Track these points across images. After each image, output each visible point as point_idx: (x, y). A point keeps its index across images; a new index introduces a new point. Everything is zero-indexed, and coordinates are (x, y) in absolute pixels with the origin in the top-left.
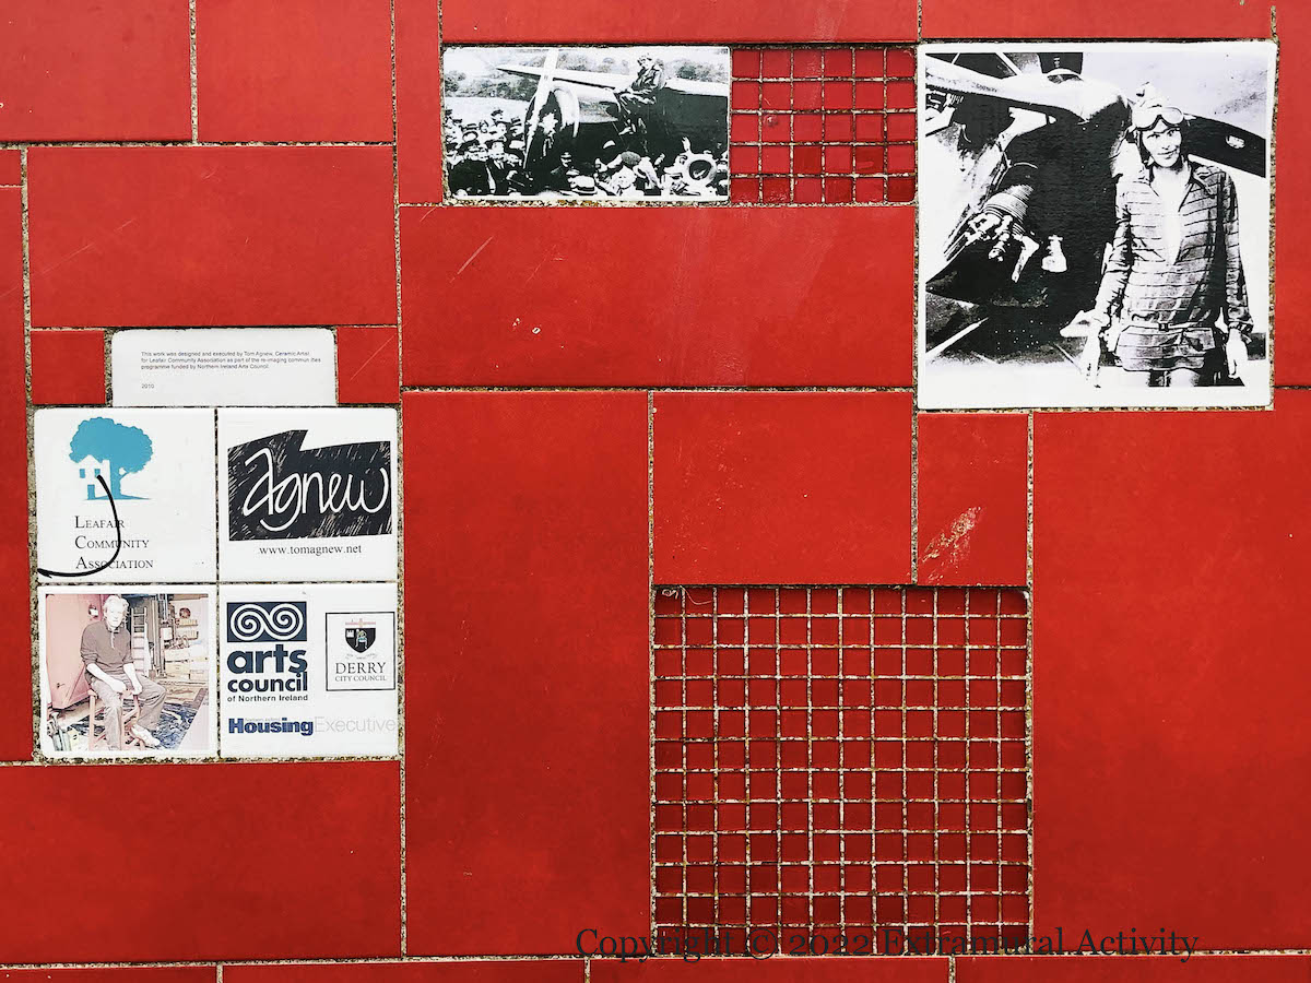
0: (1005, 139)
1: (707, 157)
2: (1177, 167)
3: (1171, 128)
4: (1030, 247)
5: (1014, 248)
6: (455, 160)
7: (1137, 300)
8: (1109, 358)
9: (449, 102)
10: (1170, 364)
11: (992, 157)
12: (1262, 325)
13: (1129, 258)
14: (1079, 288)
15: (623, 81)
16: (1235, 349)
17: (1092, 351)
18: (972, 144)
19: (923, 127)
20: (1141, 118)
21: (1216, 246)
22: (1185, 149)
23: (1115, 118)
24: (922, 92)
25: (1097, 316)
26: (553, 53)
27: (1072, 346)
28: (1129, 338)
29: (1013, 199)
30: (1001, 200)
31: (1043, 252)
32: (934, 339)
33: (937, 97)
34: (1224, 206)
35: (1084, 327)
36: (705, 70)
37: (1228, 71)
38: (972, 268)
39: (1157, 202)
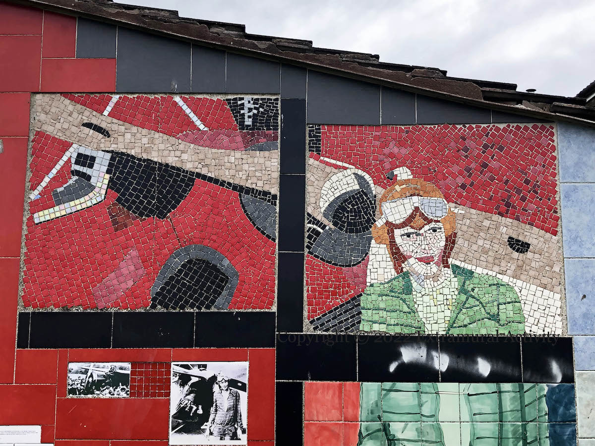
0: (190, 383)
1: (125, 387)
2: (227, 390)
3: (226, 381)
4: (195, 408)
5: (191, 408)
6: (70, 387)
7: (218, 420)
8: (211, 434)
9: (69, 375)
10: (225, 435)
11: (187, 387)
12: (245, 426)
13: (216, 410)
14: (205, 418)
15: (107, 370)
16: (239, 432)
17: (208, 432)
18: (183, 385)
19: (172, 381)
20: (219, 379)
21: (235, 408)
22: (229, 386)
23: (214, 379)
24: (172, 373)
25: (209, 424)
26: (92, 364)
27: (204, 431)
28: (216, 429)
29: (191, 397)
30: (188, 397)
31: (197, 409)
32: (173, 429)
33: (175, 374)
34: (237, 399)
35: (206, 426)
36: (125, 368)
37: (239, 369)
38: (182, 412)
39: (222, 398)
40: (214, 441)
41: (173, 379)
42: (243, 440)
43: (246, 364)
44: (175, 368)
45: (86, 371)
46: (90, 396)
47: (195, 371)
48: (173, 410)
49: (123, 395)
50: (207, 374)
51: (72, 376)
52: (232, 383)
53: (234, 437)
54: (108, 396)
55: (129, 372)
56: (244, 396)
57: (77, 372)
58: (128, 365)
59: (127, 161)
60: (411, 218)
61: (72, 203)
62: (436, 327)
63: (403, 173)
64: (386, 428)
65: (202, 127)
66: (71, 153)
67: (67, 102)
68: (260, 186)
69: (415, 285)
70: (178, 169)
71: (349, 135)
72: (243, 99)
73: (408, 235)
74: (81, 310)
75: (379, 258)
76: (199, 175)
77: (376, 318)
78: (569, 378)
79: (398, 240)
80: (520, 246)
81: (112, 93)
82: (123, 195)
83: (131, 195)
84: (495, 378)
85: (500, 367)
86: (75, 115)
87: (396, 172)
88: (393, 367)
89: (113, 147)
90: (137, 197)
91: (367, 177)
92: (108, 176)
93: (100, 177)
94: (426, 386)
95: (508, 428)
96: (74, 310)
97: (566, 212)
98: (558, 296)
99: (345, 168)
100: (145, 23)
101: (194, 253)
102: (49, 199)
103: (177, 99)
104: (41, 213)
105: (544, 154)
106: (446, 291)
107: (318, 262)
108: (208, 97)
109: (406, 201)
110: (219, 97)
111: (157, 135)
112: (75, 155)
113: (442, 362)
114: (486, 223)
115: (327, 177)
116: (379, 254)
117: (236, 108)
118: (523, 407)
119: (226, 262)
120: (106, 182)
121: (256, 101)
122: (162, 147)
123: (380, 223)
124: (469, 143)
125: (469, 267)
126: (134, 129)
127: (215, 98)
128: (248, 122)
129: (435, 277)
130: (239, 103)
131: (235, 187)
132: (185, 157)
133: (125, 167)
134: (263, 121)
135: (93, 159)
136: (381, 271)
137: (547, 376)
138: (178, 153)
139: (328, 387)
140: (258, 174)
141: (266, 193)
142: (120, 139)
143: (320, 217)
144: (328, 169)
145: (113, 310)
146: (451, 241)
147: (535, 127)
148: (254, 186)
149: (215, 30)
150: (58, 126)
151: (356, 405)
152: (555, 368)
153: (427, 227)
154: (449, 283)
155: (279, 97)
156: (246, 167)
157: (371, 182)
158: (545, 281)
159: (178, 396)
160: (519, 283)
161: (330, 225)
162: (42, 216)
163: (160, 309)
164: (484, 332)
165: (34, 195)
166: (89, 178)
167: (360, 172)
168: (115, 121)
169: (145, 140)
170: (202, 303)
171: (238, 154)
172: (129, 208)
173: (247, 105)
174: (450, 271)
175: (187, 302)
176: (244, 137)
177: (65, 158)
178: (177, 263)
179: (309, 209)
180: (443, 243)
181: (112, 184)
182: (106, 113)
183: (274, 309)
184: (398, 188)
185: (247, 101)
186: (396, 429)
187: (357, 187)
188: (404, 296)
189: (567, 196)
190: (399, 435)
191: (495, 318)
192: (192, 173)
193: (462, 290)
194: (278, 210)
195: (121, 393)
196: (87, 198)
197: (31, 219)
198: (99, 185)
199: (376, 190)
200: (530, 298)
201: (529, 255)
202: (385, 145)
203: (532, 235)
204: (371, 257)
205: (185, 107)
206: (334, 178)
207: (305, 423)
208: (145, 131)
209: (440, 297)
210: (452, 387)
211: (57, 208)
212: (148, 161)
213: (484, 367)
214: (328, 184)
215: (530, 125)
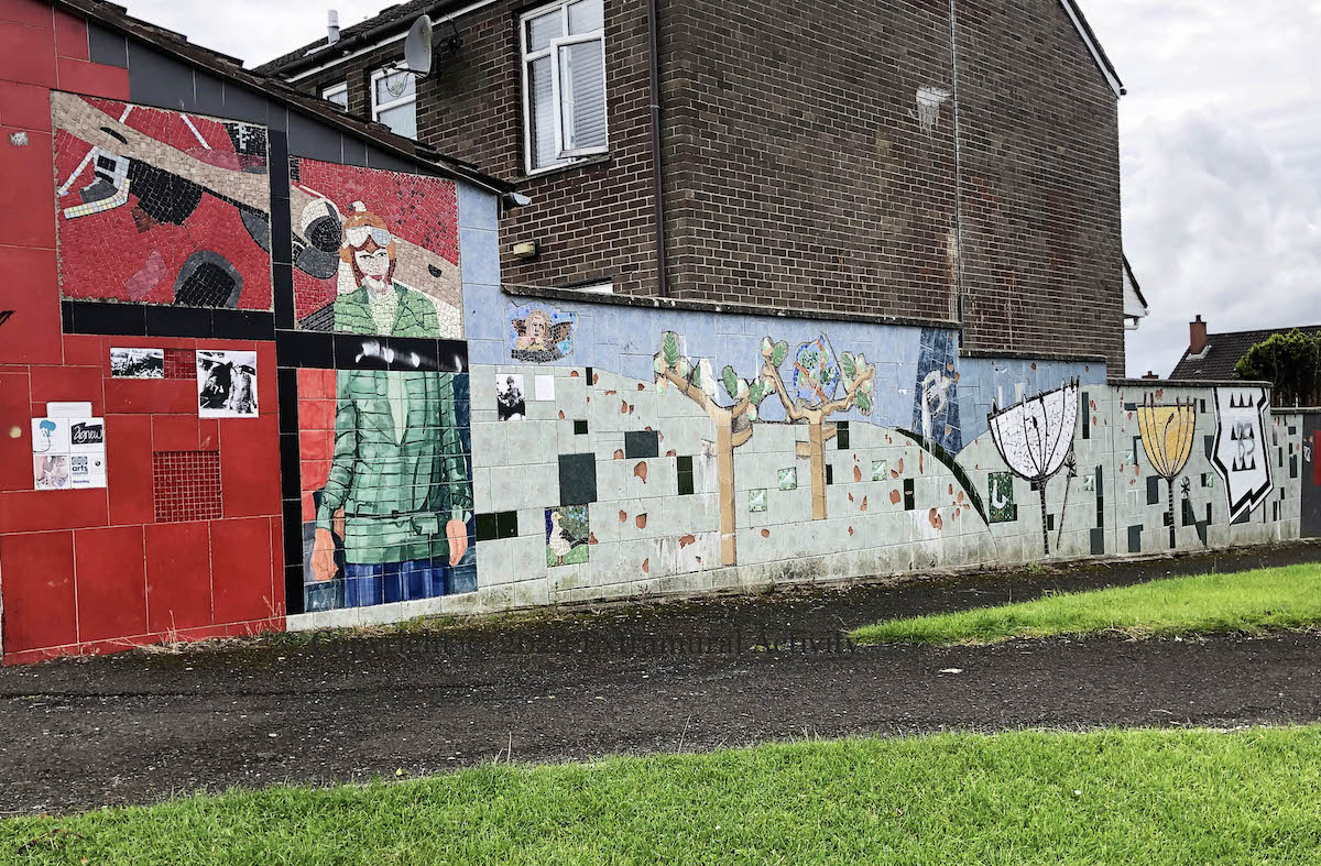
0: (212, 368)
1: (160, 370)
2: (241, 374)
3: (239, 367)
4: (217, 388)
5: (214, 388)
6: (113, 369)
8: (231, 408)
9: (112, 358)
10: (241, 409)
11: (210, 371)
12: (256, 402)
13: (234, 390)
14: (226, 395)
15: (144, 355)
16: (252, 407)
17: (228, 407)
18: (206, 369)
19: (198, 366)
20: (234, 365)
21: (248, 388)
22: (242, 371)
23: (230, 364)
24: (197, 359)
25: (229, 400)
26: (132, 350)
28: (235, 405)
29: (214, 379)
30: (212, 379)
31: (219, 389)
32: (201, 405)
33: (200, 360)
34: (249, 381)
35: (227, 402)
36: (160, 354)
37: (247, 357)
38: (207, 392)
39: (238, 380)
40: (234, 414)
41: (199, 364)
42: (255, 413)
43: (255, 353)
44: (200, 355)
45: (127, 356)
46: (131, 377)
47: (215, 358)
48: (201, 390)
49: (159, 376)
50: (225, 361)
51: (114, 359)
52: (245, 368)
53: (249, 411)
54: (146, 377)
55: (162, 357)
56: (254, 378)
57: (118, 356)
58: (161, 351)
59: (144, 170)
60: (366, 243)
61: (98, 203)
62: (385, 332)
63: (359, 206)
64: (354, 404)
65: (206, 146)
66: (93, 155)
67: (85, 103)
68: (254, 204)
69: (370, 297)
70: (189, 182)
71: (320, 169)
72: (236, 125)
73: (365, 257)
74: (116, 302)
76: (206, 189)
77: (345, 321)
78: (466, 369)
79: (358, 260)
80: (436, 272)
81: (129, 103)
82: (143, 200)
83: (150, 201)
84: (422, 368)
85: (425, 360)
86: (93, 118)
87: (355, 204)
88: (358, 358)
89: (131, 154)
90: (156, 203)
91: (334, 206)
92: (128, 181)
93: (121, 179)
94: (380, 373)
95: (431, 403)
96: (110, 301)
97: (463, 248)
98: (458, 311)
99: (319, 197)
100: (160, 42)
101: (206, 258)
102: (77, 197)
103: (184, 116)
104: (70, 209)
105: (449, 204)
106: (390, 302)
107: (302, 273)
108: (209, 118)
109: (362, 229)
110: (220, 121)
111: (168, 148)
112: (96, 158)
113: (389, 356)
114: (415, 252)
115: (306, 202)
116: (345, 269)
117: (233, 133)
118: (439, 388)
119: (232, 268)
120: (128, 186)
121: (248, 129)
122: (173, 159)
123: (345, 245)
124: (402, 188)
125: (405, 285)
126: (148, 139)
127: (215, 120)
128: (243, 146)
129: (383, 291)
130: (235, 128)
131: (236, 203)
132: (193, 171)
133: (143, 174)
134: (254, 147)
135: (114, 163)
136: (347, 284)
137: (453, 368)
138: (187, 167)
139: (315, 373)
140: (253, 194)
141: (260, 211)
142: (137, 147)
143: (302, 236)
144: (306, 196)
145: (144, 303)
146: (393, 263)
147: (444, 182)
148: (250, 204)
149: (220, 60)
150: (78, 126)
151: (334, 387)
152: (458, 361)
153: (377, 252)
154: (392, 296)
155: (266, 128)
156: (243, 186)
157: (337, 211)
158: (451, 299)
159: (204, 378)
160: (436, 299)
161: (309, 244)
162: (72, 212)
163: (182, 304)
164: (414, 335)
165: (62, 191)
166: (111, 180)
167: (329, 202)
168: (130, 129)
169: (158, 151)
170: (216, 302)
171: (236, 174)
172: (150, 213)
173: (241, 132)
174: (392, 287)
175: (204, 300)
176: (240, 158)
177: (88, 159)
178: (194, 265)
179: (294, 229)
180: (388, 266)
181: (133, 189)
182: (122, 120)
183: (272, 310)
184: (356, 218)
185: (241, 126)
186: (361, 404)
187: (328, 214)
188: (363, 305)
189: (463, 237)
190: (363, 409)
191: (421, 324)
192: (200, 187)
193: (401, 303)
194: (270, 227)
195: (157, 374)
196: (111, 199)
197: (62, 214)
198: (121, 188)
199: (341, 218)
200: (442, 311)
201: (441, 279)
202: (345, 181)
203: (442, 264)
204: (340, 273)
205: (191, 125)
206: (311, 204)
207: (299, 400)
208: (158, 143)
209: (387, 307)
210: (396, 374)
211: (85, 206)
212: (163, 172)
213: (415, 360)
214: (306, 209)
215: (440, 180)
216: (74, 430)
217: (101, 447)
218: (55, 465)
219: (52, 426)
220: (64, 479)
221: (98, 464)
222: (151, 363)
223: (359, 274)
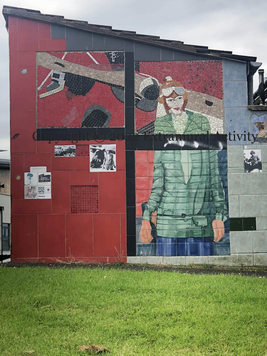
0: (96, 152)
2: (109, 154)
3: (108, 151)
4: (98, 160)
6: (55, 154)
7: (106, 164)
8: (104, 168)
10: (109, 168)
11: (95, 153)
12: (115, 165)
13: (105, 160)
14: (102, 163)
15: (68, 148)
16: (113, 167)
17: (103, 168)
18: (94, 152)
19: (90, 151)
20: (106, 150)
21: (112, 160)
22: (109, 152)
24: (90, 148)
25: (103, 165)
26: (63, 146)
28: (105, 166)
29: (97, 156)
30: (96, 156)
31: (99, 160)
32: (91, 167)
33: (91, 149)
34: (112, 157)
35: (102, 166)
36: (74, 147)
37: (112, 147)
38: (94, 161)
39: (107, 156)
40: (105, 170)
42: (115, 170)
43: (115, 145)
44: (91, 146)
45: (61, 148)
46: (62, 156)
47: (98, 148)
48: (91, 161)
49: (74, 156)
50: (102, 149)
51: (56, 150)
52: (111, 152)
53: (112, 169)
54: (69, 156)
55: (75, 148)
56: (115, 156)
58: (75, 146)
59: (71, 76)
60: (172, 94)
61: (52, 91)
62: (181, 133)
63: (169, 78)
64: (163, 166)
65: (97, 63)
67: (49, 55)
68: (118, 84)
69: (173, 117)
70: (89, 78)
71: (149, 65)
72: (111, 52)
73: (171, 100)
74: (58, 128)
75: (161, 108)
76: (96, 80)
77: (160, 129)
78: (225, 148)
79: (167, 102)
80: (209, 103)
81: (65, 51)
82: (70, 88)
83: (73, 88)
84: (200, 148)
85: (202, 145)
86: (52, 59)
87: (166, 78)
88: (165, 145)
89: (66, 71)
90: (75, 88)
91: (156, 80)
92: (64, 81)
93: (62, 82)
94: (177, 151)
95: (204, 165)
96: (55, 128)
97: (225, 91)
98: (222, 121)
99: (148, 77)
100: (76, 26)
101: (96, 108)
102: (44, 90)
103: (88, 53)
104: (42, 95)
105: (218, 71)
106: (184, 119)
107: (139, 110)
108: (99, 52)
109: (170, 88)
110: (103, 52)
111: (81, 66)
112: (52, 74)
113: (182, 143)
114: (198, 96)
115: (142, 80)
116: (160, 107)
117: (109, 56)
118: (209, 158)
119: (107, 111)
120: (64, 83)
121: (116, 53)
122: (83, 70)
123: (161, 96)
124: (192, 68)
125: (192, 111)
126: (73, 64)
127: (101, 52)
128: (113, 61)
129: (180, 115)
130: (110, 54)
131: (109, 84)
132: (91, 74)
133: (70, 78)
134: (119, 60)
135: (59, 75)
136: (161, 113)
137: (217, 147)
138: (89, 72)
139: (143, 152)
140: (117, 79)
141: (120, 86)
142: (68, 67)
143: (139, 95)
144: (142, 77)
145: (69, 128)
146: (186, 102)
147: (215, 62)
148: (116, 84)
149: (101, 28)
150: (46, 63)
151: (153, 158)
152: (221, 145)
153: (177, 97)
154: (185, 117)
155: (124, 51)
156: (113, 77)
157: (158, 82)
158: (218, 115)
159: (92, 156)
160: (209, 116)
161: (143, 97)
163: (84, 127)
164: (196, 133)
165: (39, 88)
166: (58, 82)
167: (154, 78)
168: (66, 61)
169: (77, 68)
170: (99, 125)
171: (110, 72)
172: (72, 93)
173: (113, 55)
174: (185, 113)
175: (94, 125)
176: (112, 66)
177: (49, 75)
178: (90, 111)
179: (136, 92)
180: (183, 103)
181: (66, 84)
182: (63, 59)
183: (124, 127)
184: (167, 84)
185: (113, 53)
186: (166, 166)
187: (153, 84)
188: (169, 121)
189: (226, 86)
190: (168, 168)
191: (200, 128)
192: (94, 80)
193: (189, 119)
194: (125, 92)
196: (57, 89)
197: (38, 97)
198: (62, 84)
199: (159, 84)
200: (213, 121)
201: (213, 106)
202: (162, 68)
203: (213, 100)
204: (158, 108)
205: (91, 56)
206: (144, 80)
207: (136, 164)
208: (77, 65)
209: (182, 122)
210: (186, 151)
211: (47, 93)
212: (78, 76)
213: (196, 145)
214: (142, 83)
215: (214, 61)
216: (40, 177)
217: (50, 183)
218: (32, 190)
219: (31, 175)
220: (35, 195)
221: (48, 190)
222: (70, 151)
223: (167, 108)
